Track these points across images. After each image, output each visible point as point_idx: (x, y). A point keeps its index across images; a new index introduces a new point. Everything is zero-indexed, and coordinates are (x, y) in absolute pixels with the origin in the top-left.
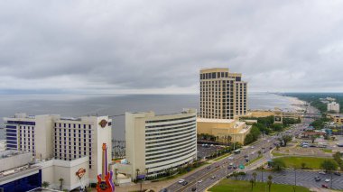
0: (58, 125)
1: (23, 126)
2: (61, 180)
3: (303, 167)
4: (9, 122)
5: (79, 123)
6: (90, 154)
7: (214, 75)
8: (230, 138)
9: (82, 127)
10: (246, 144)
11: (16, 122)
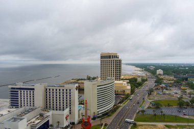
0: (48, 90)
1: (22, 91)
2: (58, 122)
3: (169, 105)
4: (12, 88)
5: (63, 88)
6: (70, 106)
7: (110, 57)
8: (124, 91)
9: (65, 91)
10: (131, 94)
11: (17, 88)
